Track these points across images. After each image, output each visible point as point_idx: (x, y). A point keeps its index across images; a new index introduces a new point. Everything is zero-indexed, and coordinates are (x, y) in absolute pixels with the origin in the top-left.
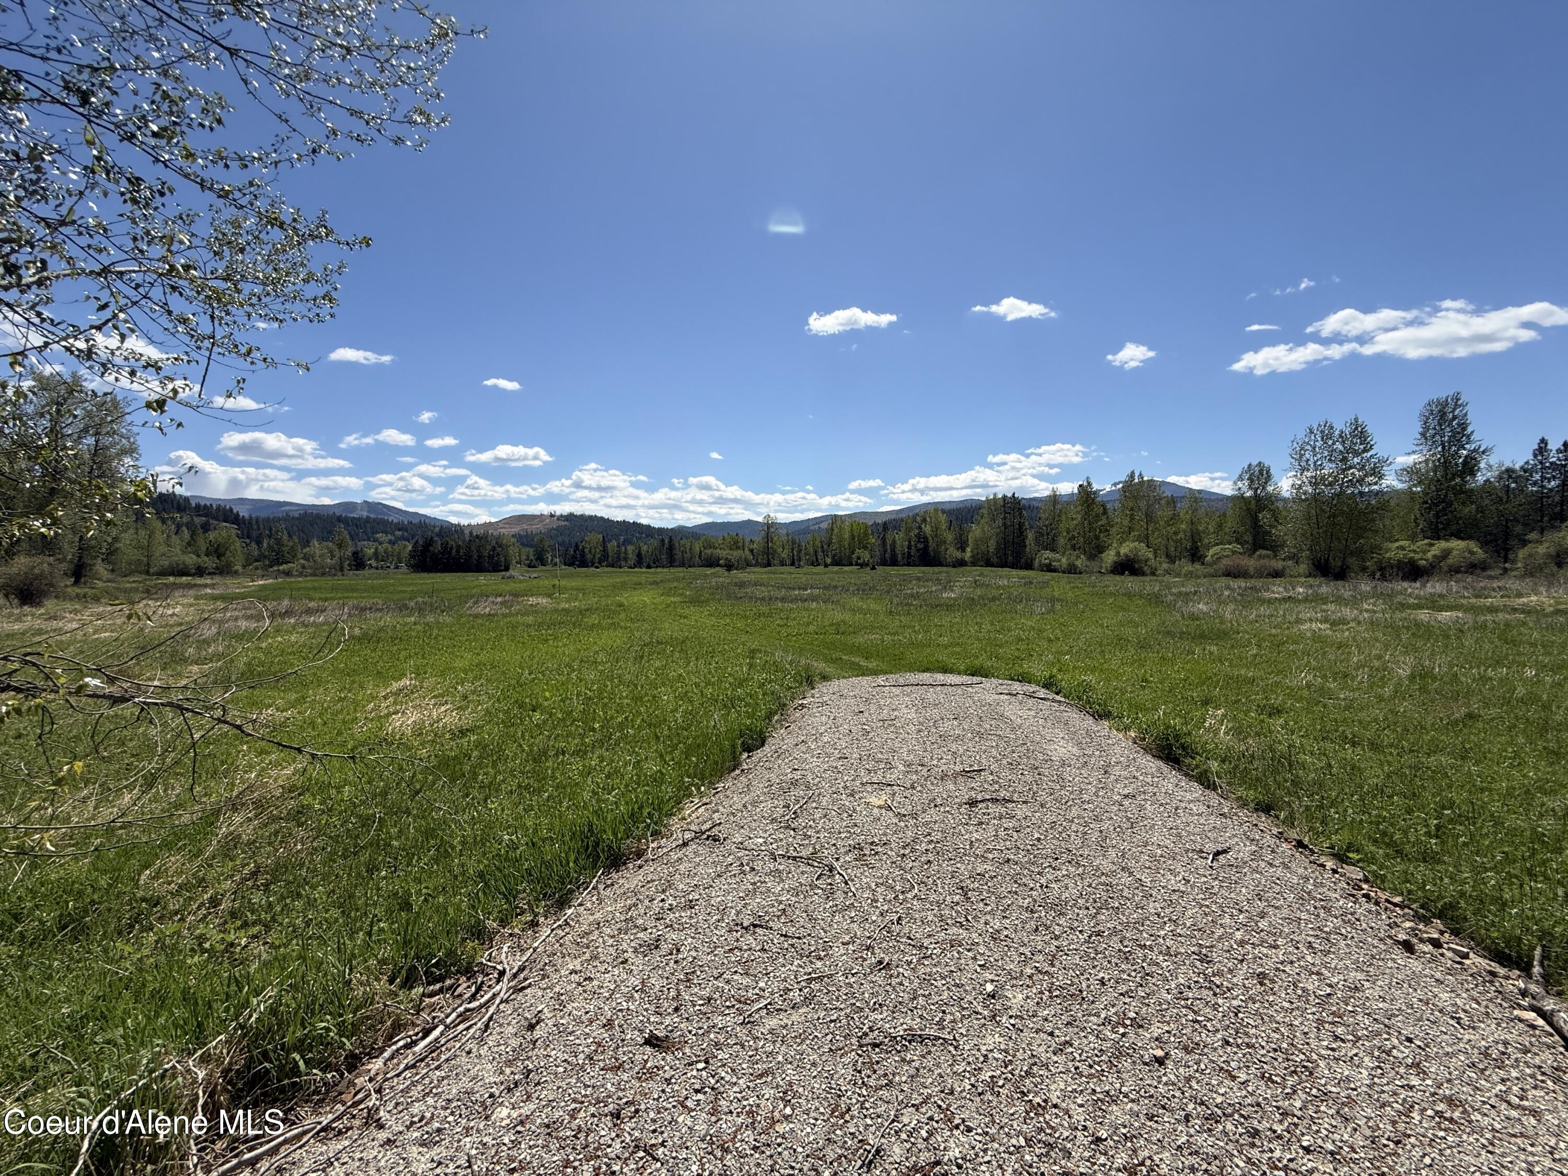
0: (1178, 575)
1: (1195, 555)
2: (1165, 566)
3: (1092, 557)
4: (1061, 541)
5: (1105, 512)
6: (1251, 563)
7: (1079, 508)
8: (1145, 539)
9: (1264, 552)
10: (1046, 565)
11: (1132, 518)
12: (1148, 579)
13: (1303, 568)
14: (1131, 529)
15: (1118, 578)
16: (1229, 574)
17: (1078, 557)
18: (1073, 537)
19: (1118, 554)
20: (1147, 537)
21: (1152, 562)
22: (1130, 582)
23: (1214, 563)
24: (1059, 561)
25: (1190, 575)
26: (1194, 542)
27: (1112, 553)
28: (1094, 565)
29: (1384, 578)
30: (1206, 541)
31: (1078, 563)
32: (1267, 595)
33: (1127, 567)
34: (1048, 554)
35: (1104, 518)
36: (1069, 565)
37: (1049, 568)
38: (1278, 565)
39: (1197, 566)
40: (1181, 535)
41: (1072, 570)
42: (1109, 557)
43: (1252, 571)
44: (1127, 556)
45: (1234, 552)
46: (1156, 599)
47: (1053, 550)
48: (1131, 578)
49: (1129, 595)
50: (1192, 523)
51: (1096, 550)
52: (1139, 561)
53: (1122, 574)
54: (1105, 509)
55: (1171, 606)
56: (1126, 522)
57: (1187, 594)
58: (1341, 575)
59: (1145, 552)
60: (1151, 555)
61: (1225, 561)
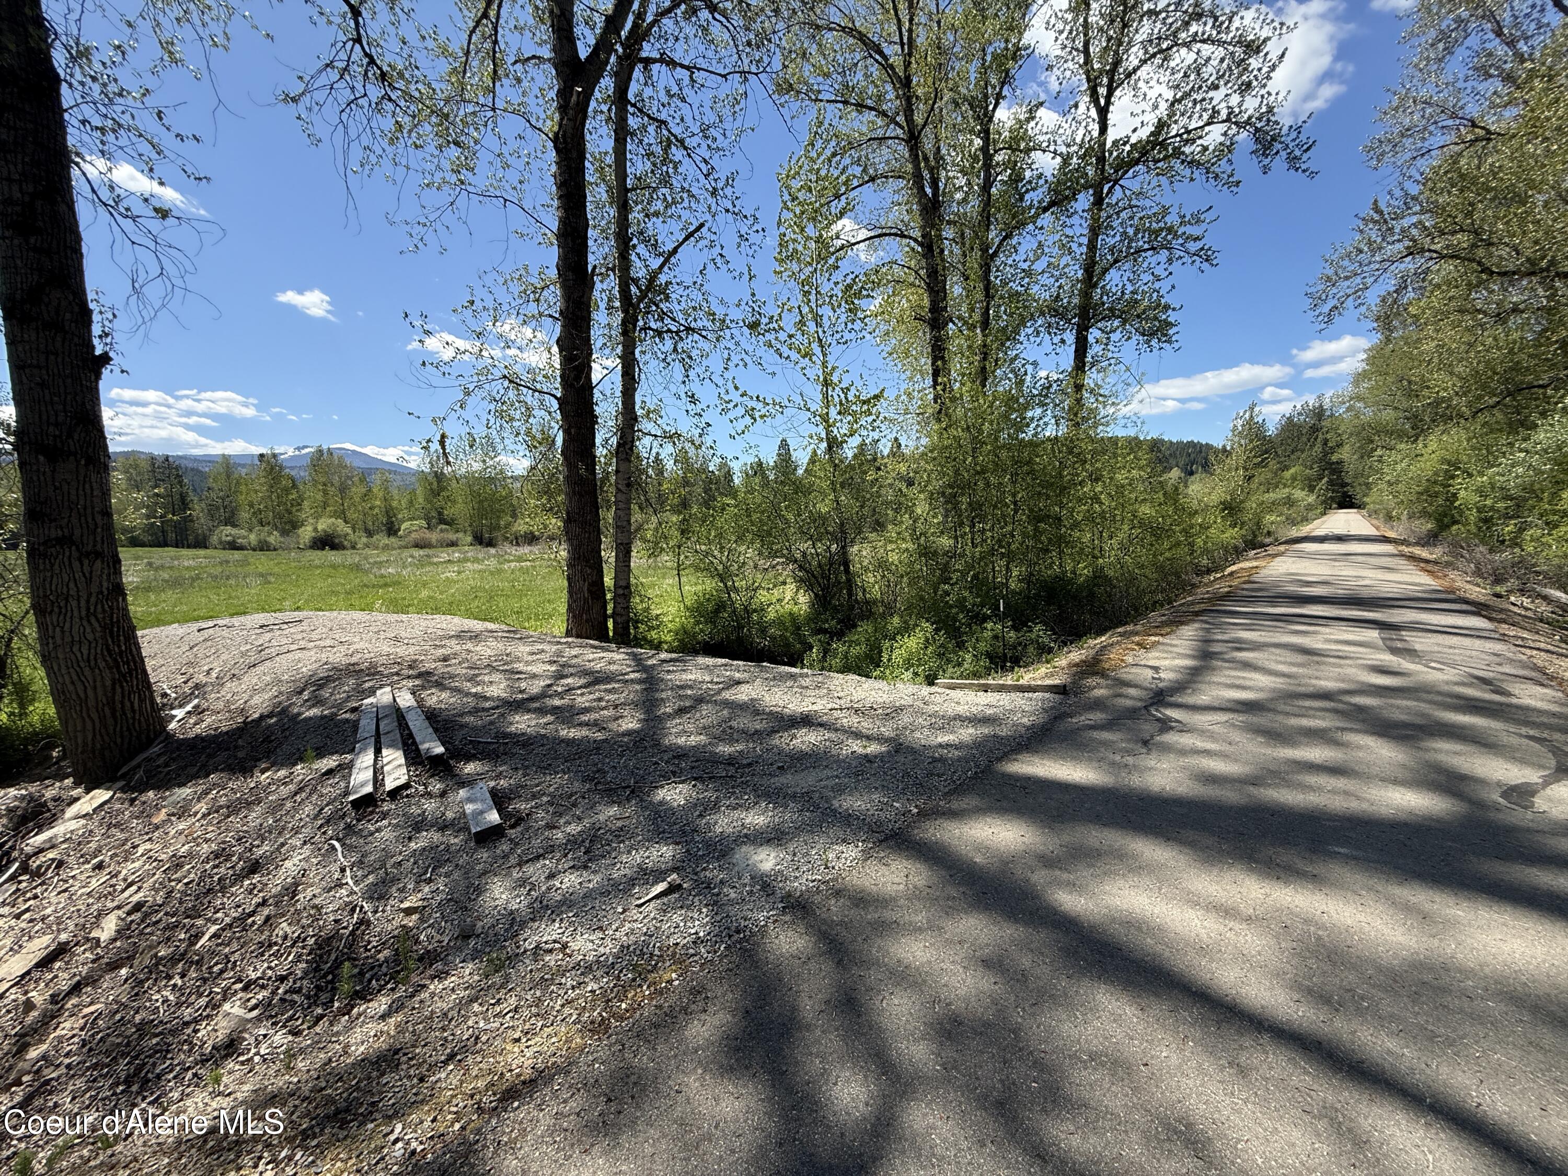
0: (377, 548)
1: (392, 530)
2: (364, 540)
3: (284, 533)
4: (244, 515)
5: (294, 486)
6: (434, 537)
7: (263, 480)
8: (342, 514)
9: (444, 527)
10: (229, 543)
11: (325, 493)
12: (348, 552)
13: (469, 539)
14: (325, 505)
15: (319, 553)
16: (417, 546)
17: (270, 534)
18: (260, 511)
19: (315, 530)
20: (343, 512)
21: (352, 537)
22: (332, 556)
23: (406, 536)
24: (244, 537)
25: (386, 548)
26: (389, 517)
27: (309, 528)
28: (289, 541)
29: (518, 544)
30: (400, 516)
31: (271, 539)
32: (435, 560)
33: (326, 542)
34: (229, 530)
35: (294, 491)
36: (260, 542)
37: (233, 546)
38: (452, 536)
39: (393, 539)
40: (377, 510)
41: (263, 547)
42: (306, 533)
43: (434, 541)
44: (325, 531)
45: (421, 527)
46: (357, 567)
47: (234, 525)
48: (334, 552)
49: (334, 566)
50: (386, 500)
51: (290, 526)
52: (339, 536)
53: (323, 549)
54: (293, 481)
55: (366, 572)
56: (320, 496)
57: (381, 562)
58: (491, 544)
59: (342, 527)
60: (349, 531)
61: (413, 535)
